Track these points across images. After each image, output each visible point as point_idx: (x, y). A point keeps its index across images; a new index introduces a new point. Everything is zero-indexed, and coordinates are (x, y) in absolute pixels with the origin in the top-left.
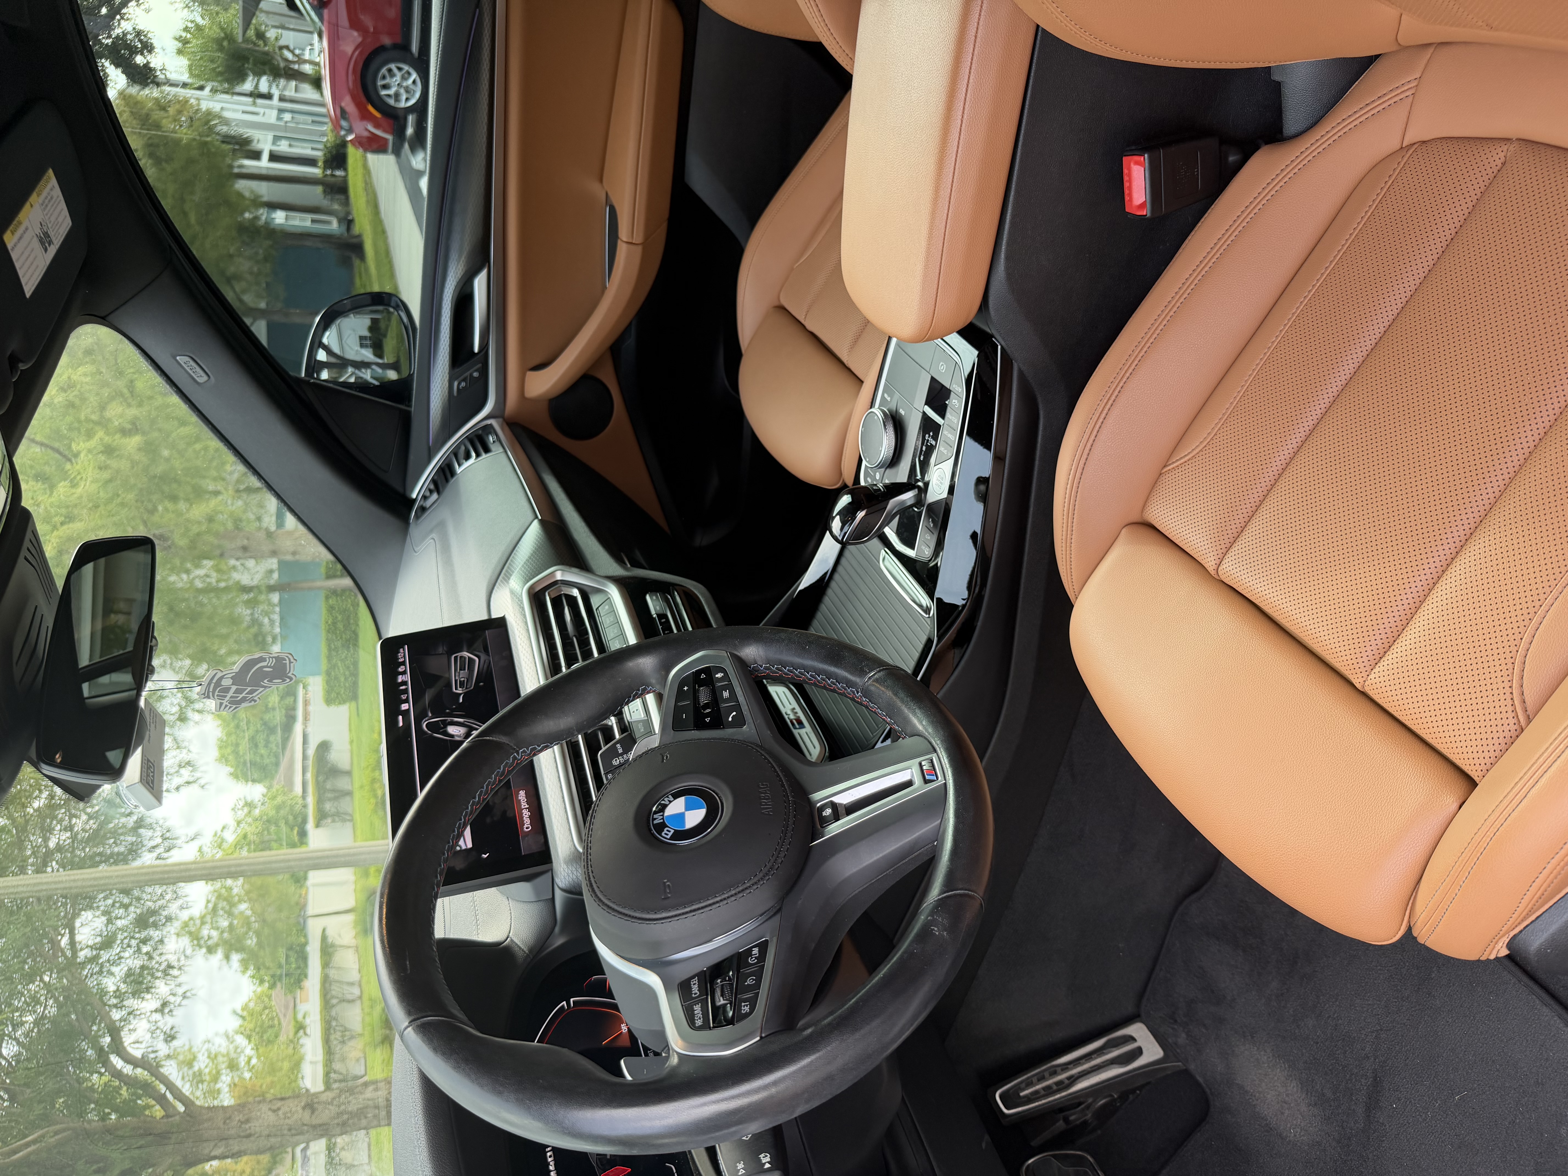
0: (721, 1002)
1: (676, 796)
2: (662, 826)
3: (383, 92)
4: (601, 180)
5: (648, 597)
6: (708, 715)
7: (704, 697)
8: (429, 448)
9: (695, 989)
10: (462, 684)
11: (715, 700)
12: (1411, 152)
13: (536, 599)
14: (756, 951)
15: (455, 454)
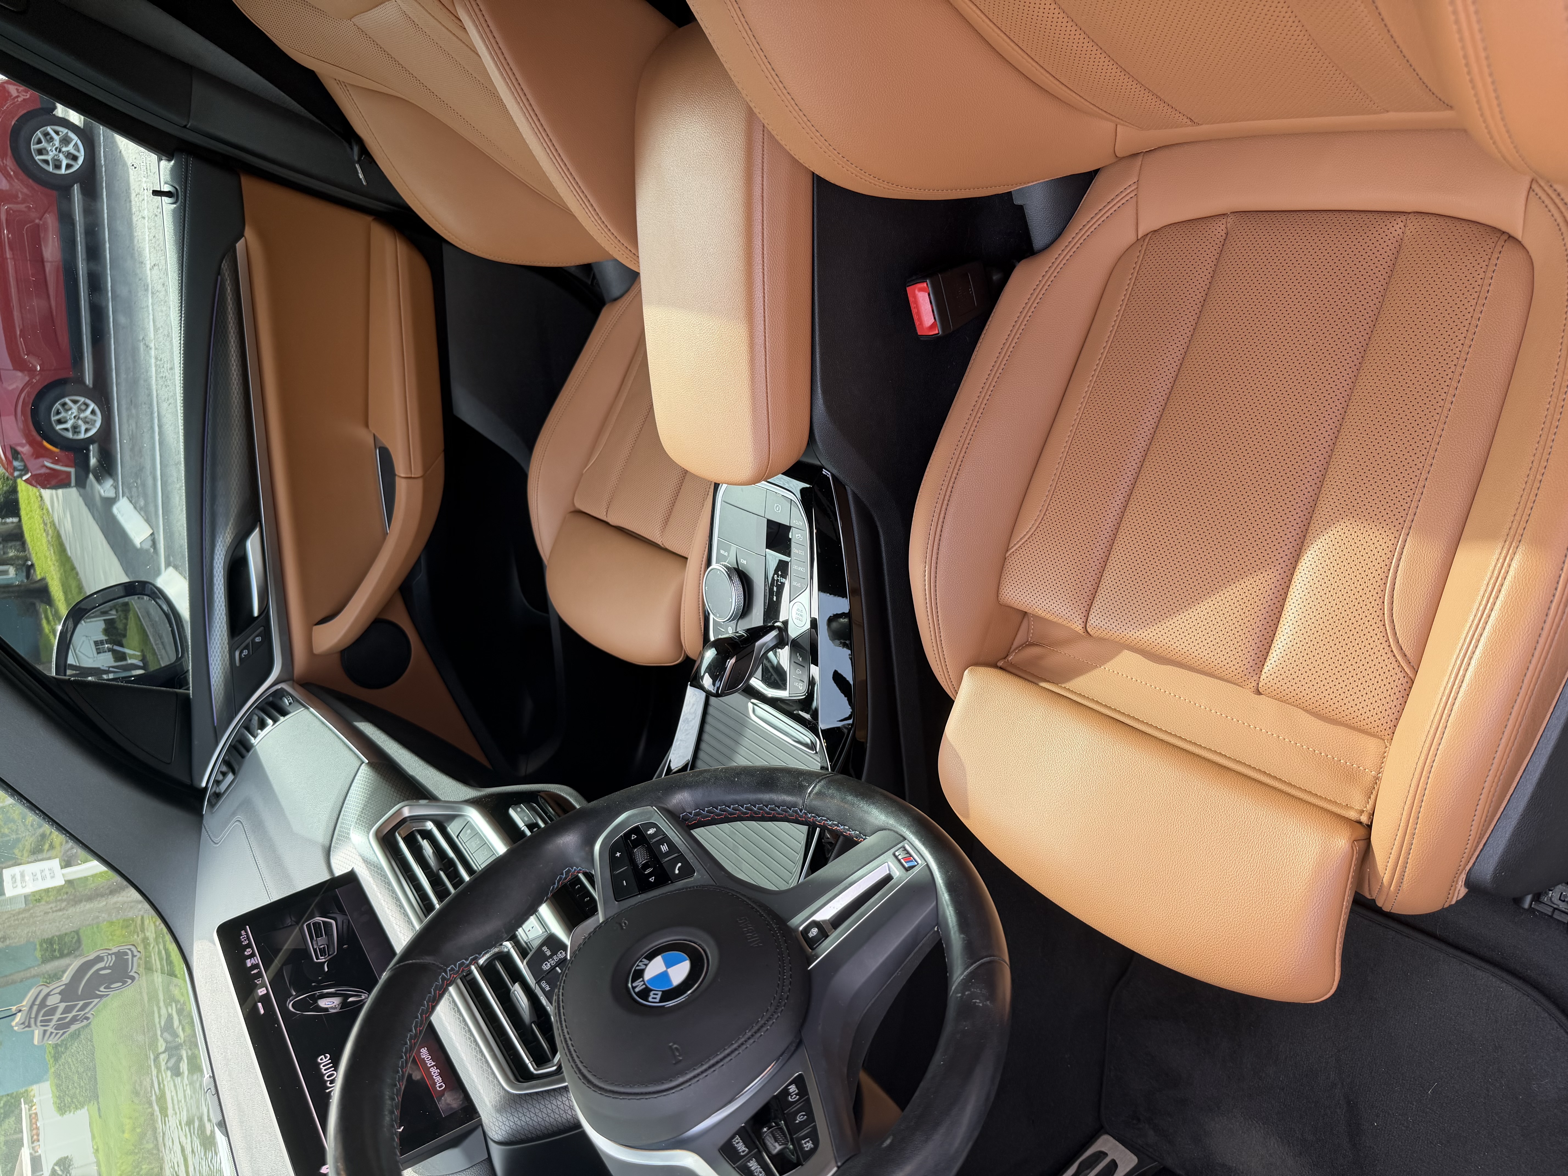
0: (776, 1148)
1: (651, 957)
2: (645, 993)
3: (59, 427)
4: (367, 425)
5: (512, 812)
6: (650, 875)
7: (641, 856)
8: (215, 728)
9: (741, 1147)
10: (323, 952)
11: (654, 856)
12: (1147, 240)
13: (387, 841)
14: (793, 1088)
15: (247, 727)
